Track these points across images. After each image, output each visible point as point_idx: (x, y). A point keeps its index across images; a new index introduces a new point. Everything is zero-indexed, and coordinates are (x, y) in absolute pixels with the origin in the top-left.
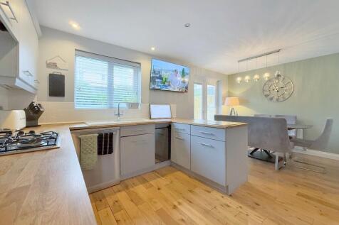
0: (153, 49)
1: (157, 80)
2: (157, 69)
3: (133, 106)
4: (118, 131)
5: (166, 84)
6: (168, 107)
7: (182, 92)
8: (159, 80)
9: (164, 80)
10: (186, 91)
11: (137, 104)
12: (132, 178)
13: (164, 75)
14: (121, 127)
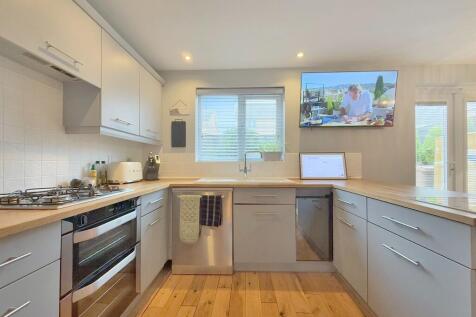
0: (300, 55)
1: (314, 109)
2: (313, 88)
3: (272, 156)
4: (230, 194)
5: (335, 113)
6: (339, 158)
7: (376, 127)
8: (318, 108)
9: (330, 106)
10: (387, 125)
11: (280, 154)
12: (255, 272)
13: (329, 97)
14: (234, 188)
